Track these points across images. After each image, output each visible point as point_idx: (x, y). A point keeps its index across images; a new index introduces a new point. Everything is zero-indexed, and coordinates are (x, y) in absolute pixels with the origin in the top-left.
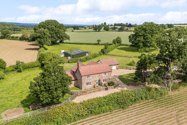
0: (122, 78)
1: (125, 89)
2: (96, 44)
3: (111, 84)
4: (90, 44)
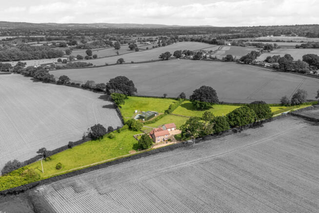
1: (176, 143)
2: (162, 98)
3: (169, 140)
4: (157, 97)
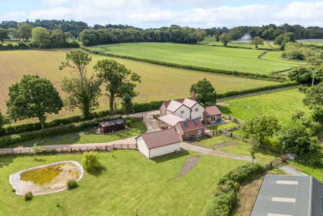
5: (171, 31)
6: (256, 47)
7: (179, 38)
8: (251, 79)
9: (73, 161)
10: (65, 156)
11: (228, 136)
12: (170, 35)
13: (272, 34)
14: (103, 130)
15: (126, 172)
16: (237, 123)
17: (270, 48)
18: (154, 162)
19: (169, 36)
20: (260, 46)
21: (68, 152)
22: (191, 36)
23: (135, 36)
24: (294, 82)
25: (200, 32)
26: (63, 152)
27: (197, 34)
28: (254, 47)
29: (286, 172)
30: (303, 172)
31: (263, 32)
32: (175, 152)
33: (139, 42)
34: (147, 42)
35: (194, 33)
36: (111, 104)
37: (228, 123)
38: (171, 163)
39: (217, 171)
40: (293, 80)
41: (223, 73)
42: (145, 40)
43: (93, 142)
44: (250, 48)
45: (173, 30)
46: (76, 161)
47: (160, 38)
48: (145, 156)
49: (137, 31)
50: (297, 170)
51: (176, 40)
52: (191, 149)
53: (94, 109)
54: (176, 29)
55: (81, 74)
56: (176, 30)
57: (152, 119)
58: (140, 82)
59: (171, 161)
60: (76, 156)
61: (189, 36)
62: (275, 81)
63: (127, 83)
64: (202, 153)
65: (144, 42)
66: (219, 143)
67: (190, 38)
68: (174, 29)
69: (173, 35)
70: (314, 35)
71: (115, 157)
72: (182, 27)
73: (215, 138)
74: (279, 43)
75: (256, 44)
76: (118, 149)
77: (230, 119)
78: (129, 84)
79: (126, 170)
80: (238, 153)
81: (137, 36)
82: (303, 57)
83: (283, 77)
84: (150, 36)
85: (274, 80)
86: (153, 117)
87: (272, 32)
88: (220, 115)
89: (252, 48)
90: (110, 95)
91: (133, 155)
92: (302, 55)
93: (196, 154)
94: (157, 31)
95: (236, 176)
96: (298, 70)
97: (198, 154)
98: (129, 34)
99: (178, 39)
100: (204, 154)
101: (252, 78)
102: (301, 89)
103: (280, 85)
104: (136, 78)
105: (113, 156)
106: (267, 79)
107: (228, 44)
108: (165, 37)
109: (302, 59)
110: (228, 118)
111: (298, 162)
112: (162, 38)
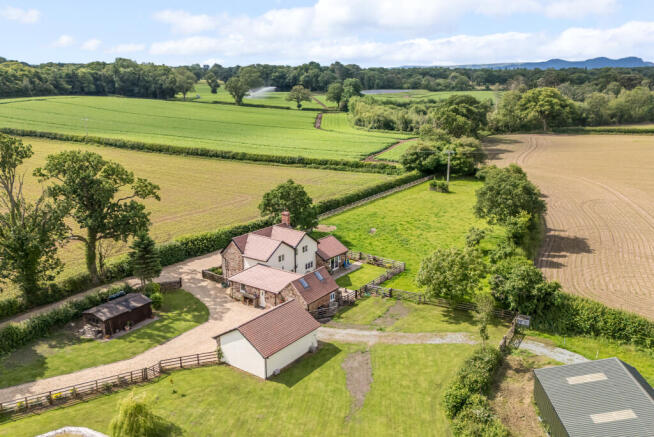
0: (196, 313)
5: (116, 72)
6: (299, 106)
7: (137, 86)
8: (333, 171)
9: (73, 429)
10: (38, 417)
11: (385, 296)
12: (115, 79)
13: (317, 80)
14: (102, 327)
15: (234, 426)
16: (378, 265)
17: (322, 108)
18: (282, 386)
19: (113, 82)
20: (305, 104)
21: (41, 405)
22: (165, 81)
23: (32, 82)
24: (414, 172)
25: (182, 74)
26: (26, 409)
27: (178, 79)
28: (293, 104)
29: (535, 353)
30: (559, 347)
31: (299, 75)
32: (310, 351)
33: (43, 95)
34: (62, 94)
35: (171, 76)
36: (91, 258)
37: (361, 268)
38: (318, 379)
39: (422, 378)
40: (410, 169)
41: (279, 162)
42: (56, 91)
43: (94, 364)
44: (288, 108)
45: (122, 70)
46: (81, 425)
47: (93, 87)
48: (252, 376)
49: (33, 70)
50: (547, 344)
51: (132, 91)
52: (337, 337)
53: (51, 278)
54: (128, 67)
55: (10, 193)
56: (128, 70)
57: (200, 281)
58: (158, 198)
59: (316, 373)
60: (70, 411)
61: (160, 82)
62: (379, 172)
63: (128, 204)
64: (365, 344)
65: (55, 94)
66: (379, 313)
67: (164, 87)
68: (123, 66)
69: (122, 79)
70: (381, 84)
71: (180, 392)
72: (139, 62)
73: (363, 304)
74: (337, 98)
75: (298, 100)
76: (173, 370)
77: (360, 259)
78: (133, 207)
79: (231, 422)
80: (429, 329)
81: (37, 81)
82: (394, 123)
83: (391, 164)
84: (68, 83)
85: (377, 170)
86: (200, 276)
87: (317, 76)
88: (345, 254)
89: (292, 107)
90: (86, 237)
91: (221, 378)
92: (392, 121)
93: (356, 348)
94: (84, 70)
95: (476, 381)
96: (418, 150)
97: (361, 347)
98: (14, 76)
99: (136, 90)
100: (370, 343)
101: (335, 169)
102: (435, 186)
103: (397, 181)
104: (147, 190)
105: (175, 392)
106: (364, 169)
107: (245, 100)
108: (104, 84)
109: (393, 129)
110: (358, 257)
111: (538, 329)
112: (97, 86)
